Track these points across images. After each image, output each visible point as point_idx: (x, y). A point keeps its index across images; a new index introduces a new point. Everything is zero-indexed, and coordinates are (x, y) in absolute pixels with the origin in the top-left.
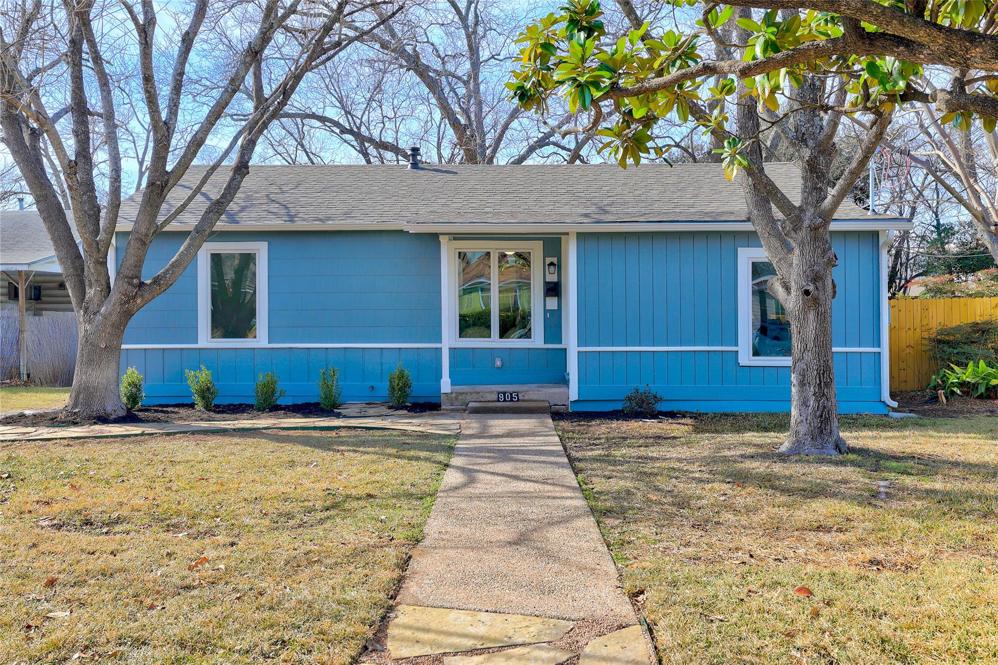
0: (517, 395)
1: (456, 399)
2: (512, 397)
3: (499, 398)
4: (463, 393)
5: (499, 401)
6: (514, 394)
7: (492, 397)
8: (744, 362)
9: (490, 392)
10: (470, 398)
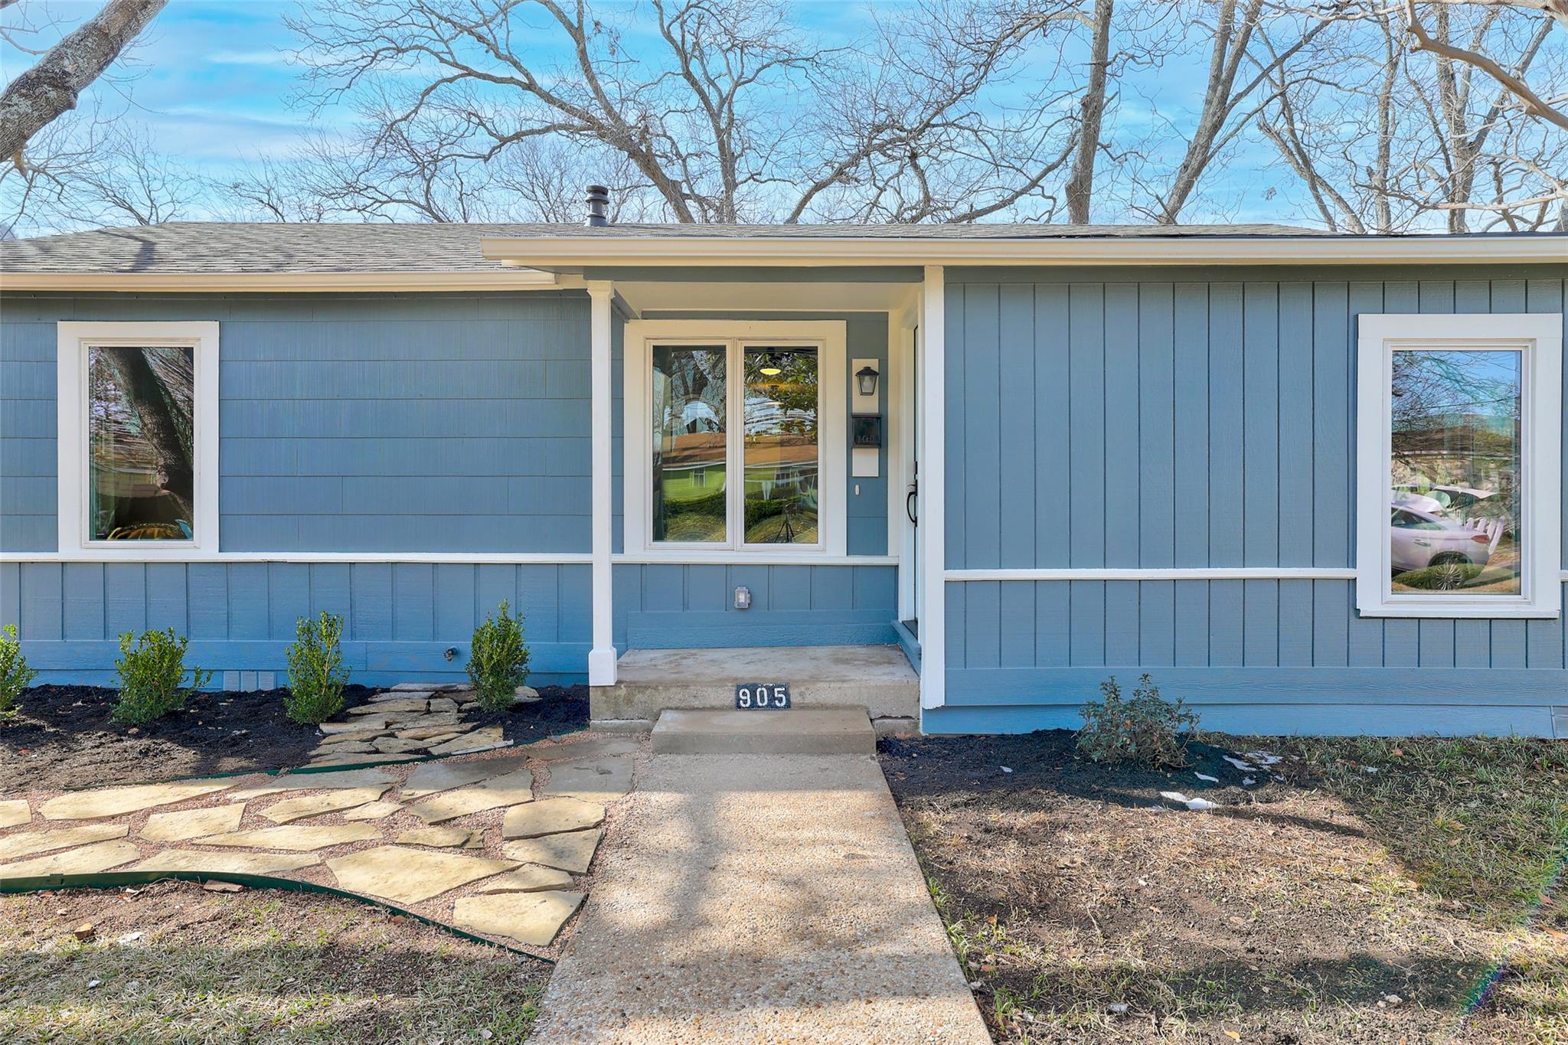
0: (786, 693)
1: (629, 701)
2: (772, 698)
3: (739, 700)
4: (647, 688)
5: (739, 707)
6: (776, 690)
7: (721, 696)
8: (1371, 607)
9: (713, 681)
10: (663, 699)
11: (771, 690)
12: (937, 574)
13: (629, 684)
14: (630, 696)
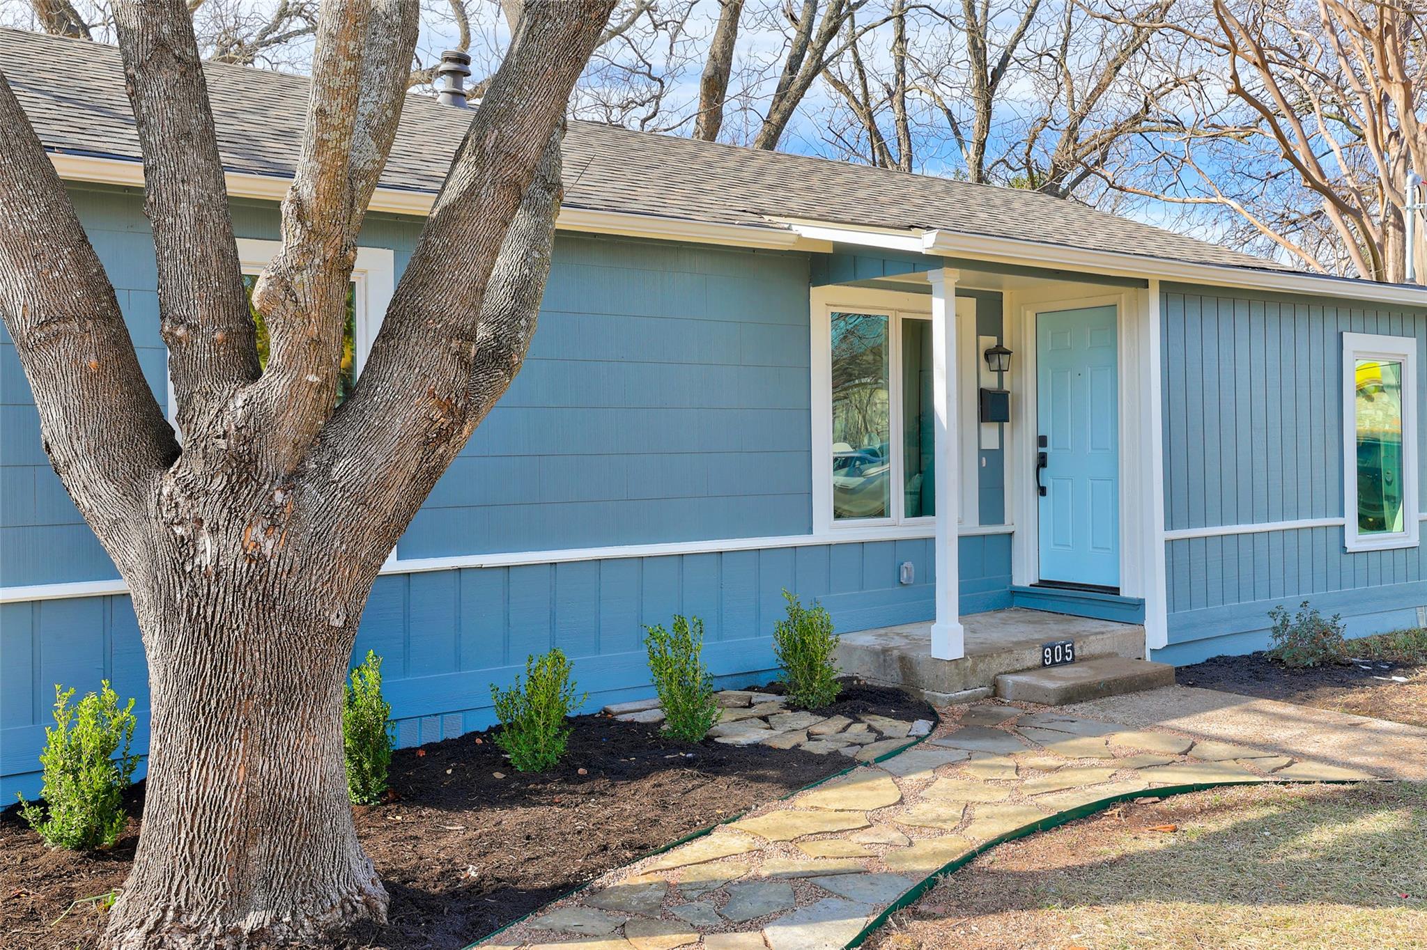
0: (1072, 649)
2: (1064, 654)
3: (1044, 658)
4: (986, 656)
5: (1044, 665)
6: (1067, 646)
7: (1033, 657)
8: (1351, 545)
9: (1028, 644)
10: (996, 665)
11: (1063, 646)
12: (1160, 535)
13: (976, 654)
14: (975, 664)
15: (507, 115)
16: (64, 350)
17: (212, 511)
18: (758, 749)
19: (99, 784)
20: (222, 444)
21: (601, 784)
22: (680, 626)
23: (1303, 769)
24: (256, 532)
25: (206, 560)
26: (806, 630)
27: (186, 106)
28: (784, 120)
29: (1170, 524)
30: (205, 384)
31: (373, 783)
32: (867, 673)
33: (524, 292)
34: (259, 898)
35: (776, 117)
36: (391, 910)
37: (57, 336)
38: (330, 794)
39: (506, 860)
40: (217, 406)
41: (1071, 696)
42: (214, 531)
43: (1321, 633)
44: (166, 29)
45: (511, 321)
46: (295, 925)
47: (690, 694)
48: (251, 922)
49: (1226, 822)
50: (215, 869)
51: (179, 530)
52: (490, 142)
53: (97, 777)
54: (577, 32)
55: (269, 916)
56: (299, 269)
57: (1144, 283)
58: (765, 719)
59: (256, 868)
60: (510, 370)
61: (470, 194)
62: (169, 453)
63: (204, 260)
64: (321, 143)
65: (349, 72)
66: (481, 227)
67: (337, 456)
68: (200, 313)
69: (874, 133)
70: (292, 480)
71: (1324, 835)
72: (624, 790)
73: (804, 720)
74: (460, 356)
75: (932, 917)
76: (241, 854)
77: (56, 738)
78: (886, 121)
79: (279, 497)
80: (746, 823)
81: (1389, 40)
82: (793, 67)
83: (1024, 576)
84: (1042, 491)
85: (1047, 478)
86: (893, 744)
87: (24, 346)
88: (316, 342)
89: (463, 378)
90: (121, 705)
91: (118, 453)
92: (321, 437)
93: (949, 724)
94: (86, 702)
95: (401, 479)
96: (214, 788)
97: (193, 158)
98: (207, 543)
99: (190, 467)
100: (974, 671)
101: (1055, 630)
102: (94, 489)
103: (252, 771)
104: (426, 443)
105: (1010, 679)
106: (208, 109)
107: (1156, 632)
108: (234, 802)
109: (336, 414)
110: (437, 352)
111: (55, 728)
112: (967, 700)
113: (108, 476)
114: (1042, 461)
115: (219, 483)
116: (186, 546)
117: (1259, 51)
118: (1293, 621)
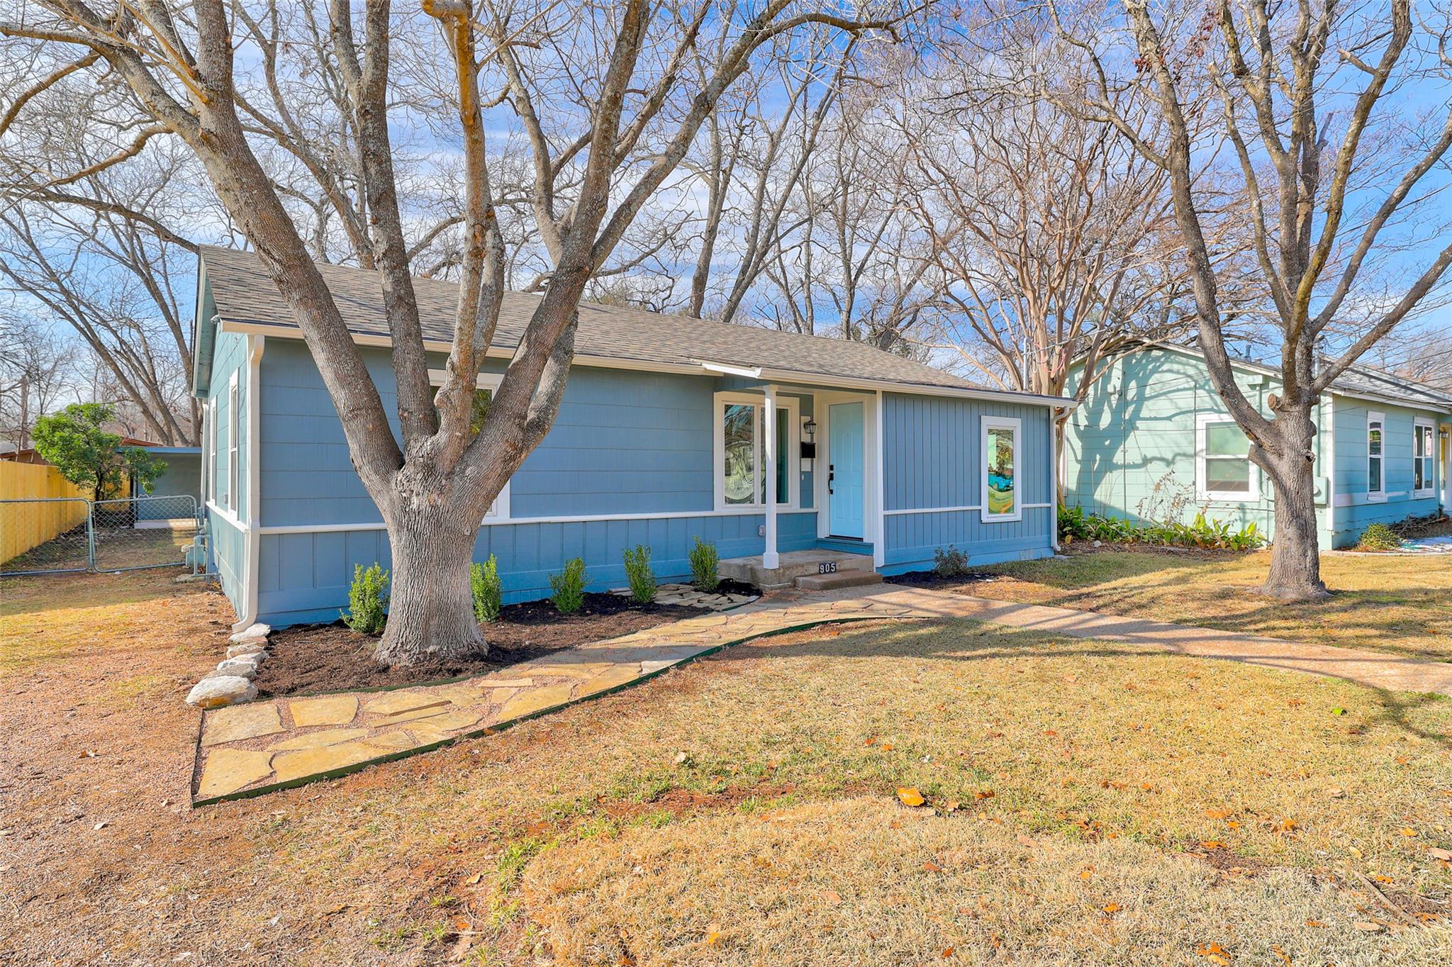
2: (831, 568)
3: (820, 570)
4: (789, 568)
5: (819, 573)
6: (833, 565)
7: (815, 569)
8: (984, 520)
9: (813, 563)
10: (795, 572)
11: (831, 565)
12: (881, 513)
13: (785, 567)
14: (784, 572)
15: (540, 326)
16: (361, 420)
17: (417, 487)
18: (674, 606)
19: (373, 605)
20: (421, 460)
21: (596, 616)
22: (640, 551)
23: (914, 613)
24: (435, 496)
25: (414, 507)
26: (703, 553)
27: (410, 322)
28: (739, 299)
29: (886, 507)
30: (415, 435)
31: (492, 612)
32: (736, 576)
33: (552, 398)
34: (434, 640)
35: (734, 298)
36: (489, 652)
37: (357, 415)
38: (464, 602)
39: (543, 641)
40: (420, 444)
41: (827, 587)
42: (418, 495)
43: (956, 558)
44: (402, 292)
45: (544, 411)
46: (448, 652)
47: (643, 582)
48: (431, 649)
49: (863, 631)
50: (417, 628)
51: (404, 495)
52: (533, 337)
53: (372, 603)
54: (570, 292)
55: (438, 647)
56: (452, 390)
57: (875, 392)
58: (682, 595)
59: (433, 629)
60: (544, 431)
61: (524, 359)
62: (401, 464)
63: (415, 385)
64: (461, 340)
65: (472, 313)
66: (529, 373)
67: (468, 466)
68: (413, 407)
69: (793, 305)
70: (450, 475)
71: (900, 635)
72: (605, 619)
73: (700, 595)
74: (520, 425)
75: (713, 660)
76: (427, 623)
77: (356, 587)
78: (800, 298)
79: (444, 482)
80: (654, 629)
81: (1025, 269)
82: (743, 272)
83: (823, 533)
84: (831, 492)
85: (834, 485)
86: (735, 604)
87: (344, 419)
88: (459, 419)
89: (520, 435)
90: (382, 574)
91: (380, 463)
92: (462, 457)
93: (766, 597)
94: (368, 571)
95: (494, 476)
96: (417, 598)
97: (412, 344)
98: (415, 500)
99: (408, 470)
100: (783, 574)
101: (830, 557)
102: (370, 478)
103: (432, 591)
104: (505, 461)
105: (801, 579)
106: (418, 323)
107: (879, 559)
108: (425, 603)
109: (468, 449)
110: (510, 423)
111: (355, 581)
112: (779, 588)
113: (376, 473)
114: (831, 477)
115: (419, 476)
116: (407, 501)
117: (965, 272)
118: (946, 555)
